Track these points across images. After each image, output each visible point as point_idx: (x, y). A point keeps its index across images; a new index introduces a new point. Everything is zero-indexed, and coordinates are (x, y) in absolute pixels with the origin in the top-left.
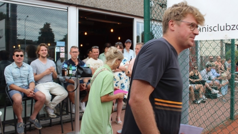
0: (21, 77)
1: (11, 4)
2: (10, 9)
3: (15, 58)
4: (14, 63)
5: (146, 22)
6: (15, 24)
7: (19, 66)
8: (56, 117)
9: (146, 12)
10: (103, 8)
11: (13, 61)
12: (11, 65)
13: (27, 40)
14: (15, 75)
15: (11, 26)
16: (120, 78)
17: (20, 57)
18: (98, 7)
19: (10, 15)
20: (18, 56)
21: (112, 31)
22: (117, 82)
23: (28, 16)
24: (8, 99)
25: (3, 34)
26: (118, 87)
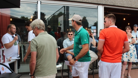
1: (66, 6)
2: (66, 10)
8: (90, 70)
10: (119, 5)
11: (67, 37)
14: (69, 45)
15: (66, 19)
17: (71, 35)
18: (116, 5)
19: (66, 12)
20: (69, 35)
21: (124, 19)
22: (127, 52)
25: (62, 23)
26: (128, 55)
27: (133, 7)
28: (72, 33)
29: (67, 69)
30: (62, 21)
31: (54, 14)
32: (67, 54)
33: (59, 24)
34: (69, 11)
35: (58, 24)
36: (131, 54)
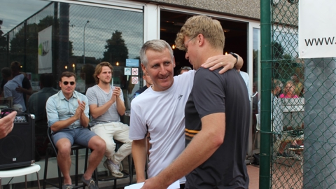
0: (70, 114)
1: (61, 3)
2: (59, 11)
4: (61, 92)
5: (264, 27)
6: (66, 33)
7: (68, 97)
9: (264, 10)
10: (199, 7)
12: (56, 95)
13: (86, 57)
14: (62, 110)
15: (60, 36)
17: (69, 85)
18: (191, 6)
20: (66, 83)
23: (88, 22)
24: (51, 146)
25: (49, 48)
28: (72, 79)
29: (57, 176)
30: (48, 42)
31: (26, 21)
33: (40, 50)
34: (70, 15)
35: (37, 52)
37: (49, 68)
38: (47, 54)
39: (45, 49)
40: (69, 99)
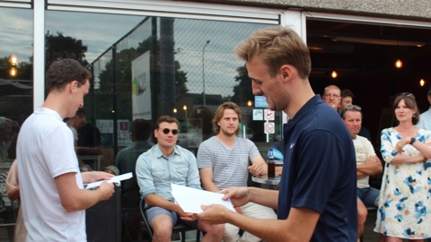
1: (161, 17)
3: (159, 134)
4: (156, 147)
7: (168, 153)
10: (367, 10)
12: (149, 151)
13: (207, 95)
14: (158, 173)
15: (162, 65)
16: (412, 189)
17: (170, 134)
18: (356, 9)
21: (399, 64)
22: (402, 200)
23: (208, 42)
24: (145, 226)
25: (146, 83)
26: (407, 213)
27: (423, 15)
30: (144, 74)
31: (115, 45)
32: (152, 209)
33: (134, 86)
34: (175, 33)
35: (130, 88)
36: (417, 205)
37: (148, 113)
38: (145, 92)
39: (141, 85)
40: (168, 155)
